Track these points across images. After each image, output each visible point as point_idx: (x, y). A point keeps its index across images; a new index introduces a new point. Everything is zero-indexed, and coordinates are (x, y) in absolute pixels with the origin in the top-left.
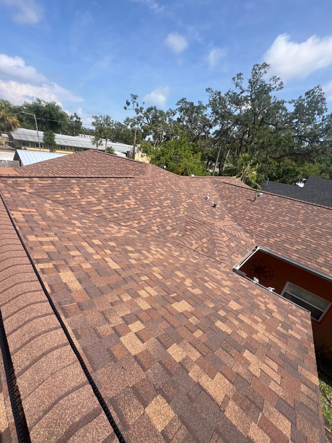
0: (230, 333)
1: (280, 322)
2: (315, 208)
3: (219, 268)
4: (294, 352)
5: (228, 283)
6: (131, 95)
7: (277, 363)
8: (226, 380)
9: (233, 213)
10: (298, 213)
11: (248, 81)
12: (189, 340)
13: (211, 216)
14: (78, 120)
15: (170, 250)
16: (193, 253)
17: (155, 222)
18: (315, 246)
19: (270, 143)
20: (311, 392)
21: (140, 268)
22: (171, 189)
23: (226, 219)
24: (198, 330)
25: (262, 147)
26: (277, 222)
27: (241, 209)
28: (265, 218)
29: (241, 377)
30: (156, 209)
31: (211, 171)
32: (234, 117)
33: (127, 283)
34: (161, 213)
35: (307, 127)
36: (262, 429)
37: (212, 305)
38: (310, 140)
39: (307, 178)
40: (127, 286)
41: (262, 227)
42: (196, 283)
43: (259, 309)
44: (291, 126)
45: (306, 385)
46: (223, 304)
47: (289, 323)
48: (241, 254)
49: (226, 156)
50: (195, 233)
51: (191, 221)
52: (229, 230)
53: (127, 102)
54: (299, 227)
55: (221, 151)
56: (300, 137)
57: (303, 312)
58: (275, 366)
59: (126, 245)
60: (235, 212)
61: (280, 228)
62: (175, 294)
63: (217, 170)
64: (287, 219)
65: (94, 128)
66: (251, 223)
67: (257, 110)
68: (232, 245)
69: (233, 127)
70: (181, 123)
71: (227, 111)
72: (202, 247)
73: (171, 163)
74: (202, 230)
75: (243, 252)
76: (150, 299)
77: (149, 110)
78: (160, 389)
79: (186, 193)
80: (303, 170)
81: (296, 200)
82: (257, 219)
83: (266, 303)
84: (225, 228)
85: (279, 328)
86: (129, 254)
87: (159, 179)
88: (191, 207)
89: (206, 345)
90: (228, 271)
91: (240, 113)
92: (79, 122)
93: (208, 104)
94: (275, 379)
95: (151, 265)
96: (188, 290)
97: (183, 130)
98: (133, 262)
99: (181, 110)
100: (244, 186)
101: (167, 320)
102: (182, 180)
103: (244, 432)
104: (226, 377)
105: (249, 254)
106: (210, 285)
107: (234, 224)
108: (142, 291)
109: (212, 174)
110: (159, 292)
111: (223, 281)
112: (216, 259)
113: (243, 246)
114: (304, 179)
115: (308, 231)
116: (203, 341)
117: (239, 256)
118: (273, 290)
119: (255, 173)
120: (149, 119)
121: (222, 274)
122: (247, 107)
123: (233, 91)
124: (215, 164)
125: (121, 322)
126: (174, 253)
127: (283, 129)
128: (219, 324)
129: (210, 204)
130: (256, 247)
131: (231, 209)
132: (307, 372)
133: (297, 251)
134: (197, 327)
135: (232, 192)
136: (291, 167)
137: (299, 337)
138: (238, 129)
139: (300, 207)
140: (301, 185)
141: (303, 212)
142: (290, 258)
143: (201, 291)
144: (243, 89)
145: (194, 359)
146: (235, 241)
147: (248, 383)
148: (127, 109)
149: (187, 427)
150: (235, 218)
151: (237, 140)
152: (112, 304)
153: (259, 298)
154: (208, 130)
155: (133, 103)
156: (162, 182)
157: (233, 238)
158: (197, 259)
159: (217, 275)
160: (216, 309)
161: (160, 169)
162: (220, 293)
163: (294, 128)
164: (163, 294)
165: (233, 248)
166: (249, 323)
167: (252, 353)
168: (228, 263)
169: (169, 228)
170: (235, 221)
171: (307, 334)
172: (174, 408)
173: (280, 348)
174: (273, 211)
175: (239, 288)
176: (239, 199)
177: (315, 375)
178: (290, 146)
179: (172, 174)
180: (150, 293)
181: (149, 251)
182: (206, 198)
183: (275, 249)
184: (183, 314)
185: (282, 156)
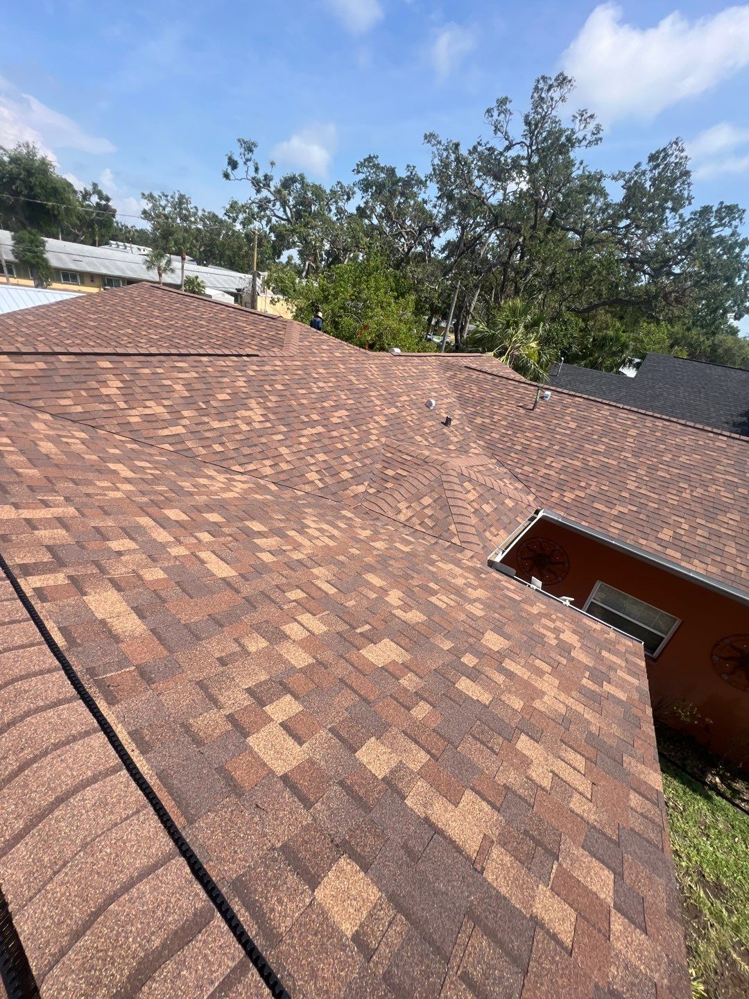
0: (487, 703)
1: (587, 668)
2: (659, 423)
3: (460, 560)
4: (615, 729)
5: (480, 593)
6: (239, 140)
7: (583, 756)
8: (484, 804)
9: (488, 437)
10: (625, 435)
11: (522, 119)
12: (403, 726)
13: (440, 444)
14: (103, 202)
15: (351, 526)
16: (402, 529)
17: (313, 461)
18: (656, 506)
19: (567, 275)
20: (649, 805)
21: (284, 572)
22: (346, 383)
23: (472, 450)
24: (422, 703)
25: (552, 283)
26: (581, 456)
27: (506, 427)
28: (556, 447)
29: (514, 793)
30: (314, 431)
31: (436, 339)
32: (490, 209)
33: (256, 608)
34: (327, 442)
35: (649, 238)
36: (559, 895)
37: (447, 645)
38: (652, 269)
39: (643, 357)
40: (256, 617)
41: (549, 467)
42: (412, 599)
43: (544, 644)
44: (614, 234)
45: (640, 794)
46: (471, 640)
47: (604, 669)
48: (504, 528)
49: (470, 305)
50: (406, 485)
51: (394, 457)
52: (479, 475)
53: (230, 159)
54: (625, 466)
55: (462, 292)
56: (632, 261)
57: (629, 643)
58: (580, 762)
59: (247, 520)
60: (493, 435)
61: (587, 468)
62: (367, 627)
63: (451, 338)
64: (602, 448)
65: (147, 226)
66: (527, 460)
67: (543, 193)
68: (487, 508)
69: (487, 235)
70: (366, 221)
71: (473, 193)
72: (420, 515)
73: (347, 321)
74: (420, 477)
75: (510, 523)
76: (311, 642)
77: (288, 183)
78: (345, 842)
79: (383, 392)
80: (635, 340)
81: (621, 406)
82: (540, 451)
83: (557, 631)
84: (471, 472)
85: (584, 681)
86: (255, 541)
87: (318, 359)
88: (396, 424)
89: (438, 733)
90: (479, 566)
91: (504, 199)
92: (106, 208)
93: (431, 175)
94: (581, 789)
95: (309, 563)
96: (394, 615)
97: (372, 238)
98: (267, 557)
99: (366, 185)
100: (512, 376)
101: (351, 688)
102: (373, 362)
103: (525, 908)
104: (484, 798)
105: (522, 526)
106: (441, 600)
107: (489, 461)
108: (291, 625)
109: (439, 347)
110: (330, 625)
111: (470, 589)
112: (453, 541)
113: (510, 510)
114: (637, 360)
115: (644, 473)
116: (433, 725)
117: (502, 532)
118: (571, 603)
119: (533, 345)
120: (287, 208)
121: (467, 574)
122: (519, 184)
123: (488, 143)
124: (447, 323)
125: (247, 701)
126: (359, 531)
127: (598, 242)
128: (464, 684)
129: (438, 417)
130: (537, 512)
131: (482, 430)
132: (641, 767)
133: (619, 518)
134: (419, 696)
135: (486, 390)
136: (611, 333)
137: (622, 696)
138: (498, 239)
139: (629, 423)
140: (630, 372)
141: (633, 432)
142: (605, 532)
143: (424, 615)
144: (511, 138)
145: (415, 767)
146: (493, 500)
147: (529, 805)
148: (232, 177)
149: (407, 917)
150: (491, 449)
151: (495, 265)
152: (222, 662)
153: (544, 621)
154: (430, 241)
155: (245, 163)
156: (326, 365)
157: (488, 493)
158: (410, 543)
159: (455, 577)
160: (456, 653)
161: (321, 335)
162: (463, 617)
163: (620, 242)
164: (339, 629)
165: (488, 515)
166: (526, 677)
167: (534, 739)
168: (478, 549)
169: (345, 475)
170: (493, 456)
171: (638, 689)
172: (377, 881)
173: (589, 723)
174: (573, 431)
175: (502, 603)
176: (501, 406)
177: (656, 771)
178: (611, 283)
179: (348, 348)
180: (310, 629)
181: (302, 530)
182: (429, 405)
183: (576, 514)
184: (386, 671)
185: (593, 307)
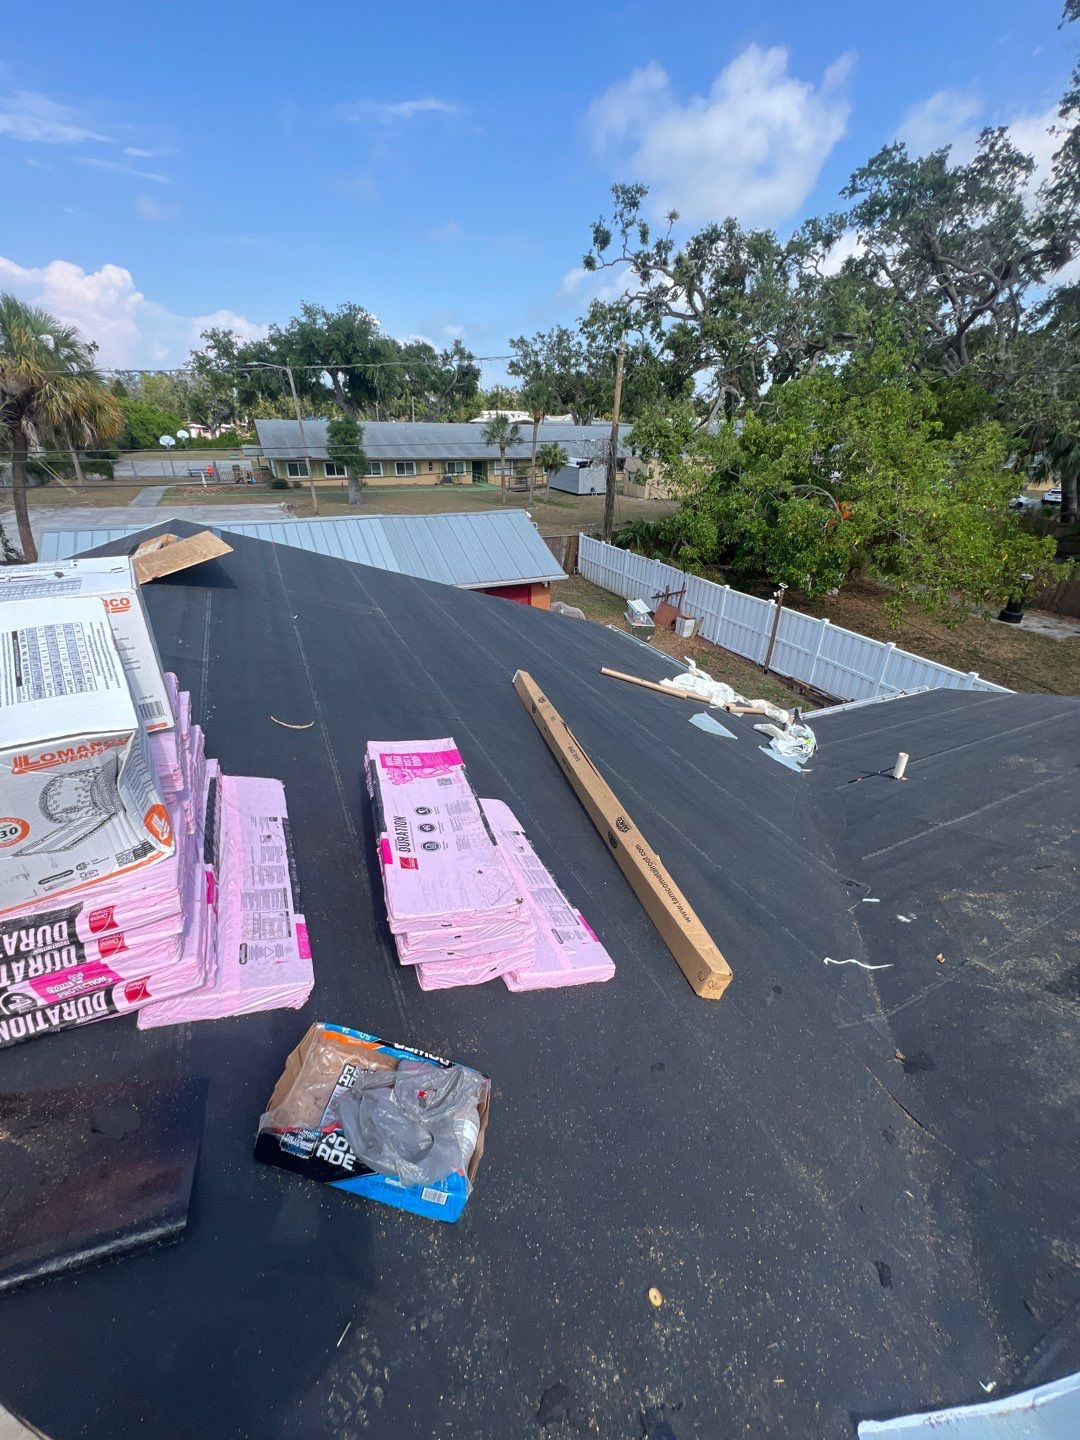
53: (597, 231)
148: (598, 264)
155: (623, 231)
